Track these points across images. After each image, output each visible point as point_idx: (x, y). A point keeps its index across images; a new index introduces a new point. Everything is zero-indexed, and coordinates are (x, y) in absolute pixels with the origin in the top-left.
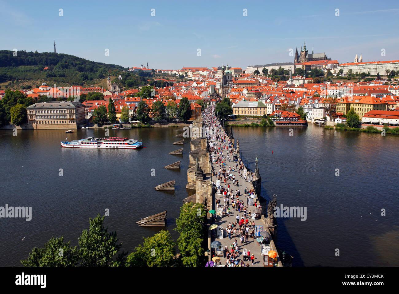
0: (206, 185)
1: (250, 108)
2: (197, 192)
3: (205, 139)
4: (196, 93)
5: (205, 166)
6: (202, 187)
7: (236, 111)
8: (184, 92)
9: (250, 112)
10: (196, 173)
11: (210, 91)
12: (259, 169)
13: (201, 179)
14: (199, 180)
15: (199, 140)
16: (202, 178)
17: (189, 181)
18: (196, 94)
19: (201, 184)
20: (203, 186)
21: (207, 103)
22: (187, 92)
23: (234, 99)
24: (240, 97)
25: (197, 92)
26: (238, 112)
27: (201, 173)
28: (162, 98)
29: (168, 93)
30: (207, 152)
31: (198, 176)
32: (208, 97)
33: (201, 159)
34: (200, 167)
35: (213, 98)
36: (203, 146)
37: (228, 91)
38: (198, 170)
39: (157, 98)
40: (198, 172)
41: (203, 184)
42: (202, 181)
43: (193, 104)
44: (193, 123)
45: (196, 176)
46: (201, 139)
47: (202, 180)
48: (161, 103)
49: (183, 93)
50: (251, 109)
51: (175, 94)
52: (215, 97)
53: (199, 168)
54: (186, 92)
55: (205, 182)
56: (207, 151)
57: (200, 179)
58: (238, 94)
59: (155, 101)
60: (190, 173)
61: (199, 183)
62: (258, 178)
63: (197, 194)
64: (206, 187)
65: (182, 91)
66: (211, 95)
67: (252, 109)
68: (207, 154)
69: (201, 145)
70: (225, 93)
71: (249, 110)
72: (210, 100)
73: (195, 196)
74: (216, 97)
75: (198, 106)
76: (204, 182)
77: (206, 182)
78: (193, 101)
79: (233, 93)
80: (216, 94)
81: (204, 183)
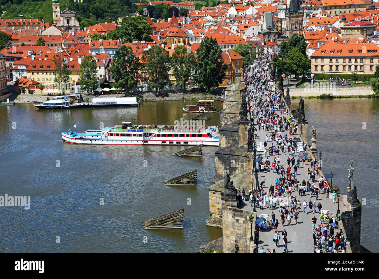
0: (244, 219)
1: (347, 60)
2: (225, 232)
3: (246, 126)
4: (234, 29)
5: (244, 180)
6: (236, 224)
7: (316, 66)
8: (210, 27)
9: (347, 68)
10: (222, 194)
11: (263, 24)
12: (355, 187)
13: (232, 206)
14: (230, 209)
15: (236, 127)
16: (235, 204)
17: (212, 210)
18: (235, 32)
19: (234, 216)
20: (237, 221)
21: (257, 51)
22: (216, 28)
23: (315, 42)
24: (327, 35)
25: (236, 28)
26: (322, 69)
27: (234, 193)
28: (164, 40)
29: (176, 31)
30: (248, 151)
31: (226, 201)
32: (259, 37)
33: (240, 166)
34: (232, 183)
35: (269, 40)
36: (242, 140)
37: (301, 24)
38: (226, 187)
39: (154, 42)
40: (228, 192)
41: (237, 218)
42: (234, 210)
43: (227, 53)
44: (226, 93)
45: (222, 199)
46: (239, 124)
47: (236, 208)
48: (160, 50)
49: (206, 31)
50: (350, 62)
51: (191, 32)
52: (274, 36)
53: (230, 183)
54: (212, 28)
55: (242, 214)
56: (249, 148)
57: (230, 207)
58: (323, 29)
59: (149, 47)
60: (214, 193)
61: (228, 216)
62: (353, 208)
63: (224, 237)
64: (244, 222)
65: (206, 26)
66: (264, 34)
67: (353, 60)
68: (249, 156)
69: (238, 136)
70: (296, 28)
71: (345, 64)
72: (263, 44)
73: (222, 240)
74: (277, 36)
75: (236, 58)
76: (239, 213)
77: (242, 212)
78: (227, 46)
79: (314, 27)
80: (275, 31)
81: (238, 216)
